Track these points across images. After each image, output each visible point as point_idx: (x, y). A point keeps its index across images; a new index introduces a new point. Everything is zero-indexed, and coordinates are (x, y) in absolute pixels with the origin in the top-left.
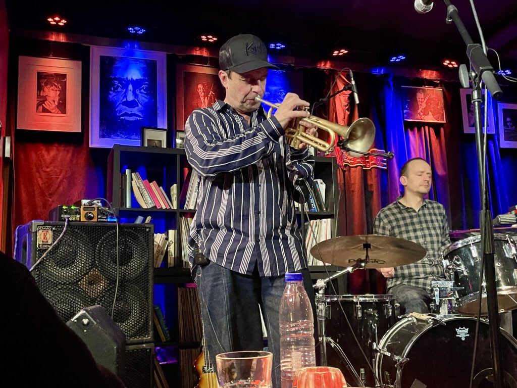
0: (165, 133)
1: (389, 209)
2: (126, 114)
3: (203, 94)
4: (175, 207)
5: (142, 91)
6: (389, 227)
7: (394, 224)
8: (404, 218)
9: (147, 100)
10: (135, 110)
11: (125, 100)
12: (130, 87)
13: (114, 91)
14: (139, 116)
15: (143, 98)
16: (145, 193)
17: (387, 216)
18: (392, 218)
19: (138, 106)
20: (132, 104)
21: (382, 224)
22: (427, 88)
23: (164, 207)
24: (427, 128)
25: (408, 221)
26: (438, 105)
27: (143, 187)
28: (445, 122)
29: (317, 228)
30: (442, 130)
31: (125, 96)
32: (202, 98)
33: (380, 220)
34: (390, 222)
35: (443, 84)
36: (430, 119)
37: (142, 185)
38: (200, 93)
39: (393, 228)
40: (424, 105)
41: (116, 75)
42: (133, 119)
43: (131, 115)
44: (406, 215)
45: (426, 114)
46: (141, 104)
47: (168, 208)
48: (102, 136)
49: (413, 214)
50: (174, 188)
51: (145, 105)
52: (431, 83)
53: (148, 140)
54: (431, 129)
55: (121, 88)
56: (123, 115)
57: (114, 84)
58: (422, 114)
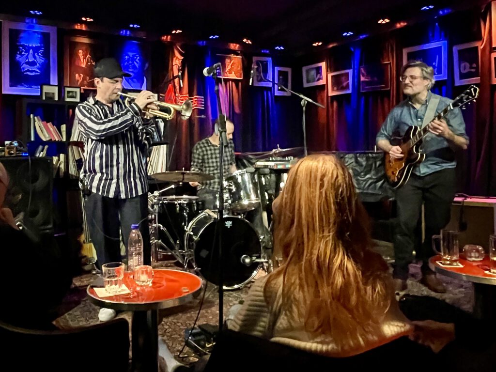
0: (56, 88)
1: (203, 143)
2: (28, 71)
3: (83, 57)
4: (64, 140)
5: (40, 54)
6: (201, 154)
7: (205, 153)
8: (211, 150)
9: (43, 61)
10: (35, 68)
11: (27, 61)
12: (31, 51)
13: (19, 54)
14: (38, 72)
15: (40, 60)
16: (44, 130)
17: (201, 147)
18: (204, 149)
19: (37, 65)
20: (33, 64)
21: (198, 152)
22: (232, 56)
23: (57, 140)
24: (230, 82)
25: (213, 152)
26: (238, 67)
27: (43, 126)
28: (242, 78)
29: (157, 151)
30: (240, 84)
31: (27, 57)
32: (82, 60)
33: (197, 149)
34: (203, 151)
35: (243, 53)
36: (233, 76)
37: (42, 125)
38: (80, 57)
39: (204, 155)
40: (229, 67)
41: (20, 43)
42: (33, 74)
43: (32, 71)
44: (212, 148)
45: (230, 73)
46: (39, 64)
47: (60, 140)
48: (11, 86)
49: (216, 148)
50: (64, 127)
51: (42, 65)
52: (235, 52)
53: (45, 93)
54: (233, 83)
55: (25, 52)
56: (26, 71)
57: (19, 49)
58: (228, 73)
